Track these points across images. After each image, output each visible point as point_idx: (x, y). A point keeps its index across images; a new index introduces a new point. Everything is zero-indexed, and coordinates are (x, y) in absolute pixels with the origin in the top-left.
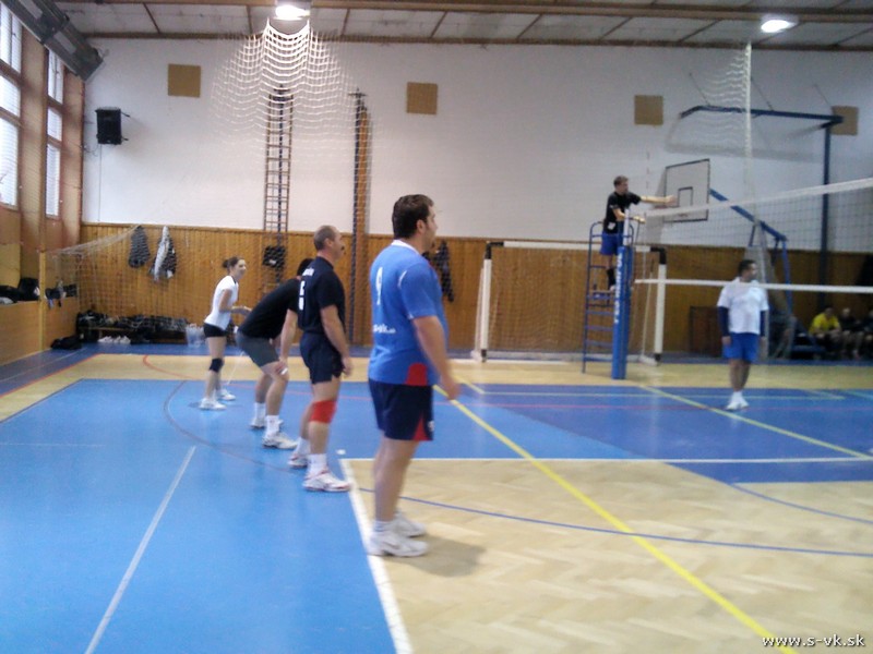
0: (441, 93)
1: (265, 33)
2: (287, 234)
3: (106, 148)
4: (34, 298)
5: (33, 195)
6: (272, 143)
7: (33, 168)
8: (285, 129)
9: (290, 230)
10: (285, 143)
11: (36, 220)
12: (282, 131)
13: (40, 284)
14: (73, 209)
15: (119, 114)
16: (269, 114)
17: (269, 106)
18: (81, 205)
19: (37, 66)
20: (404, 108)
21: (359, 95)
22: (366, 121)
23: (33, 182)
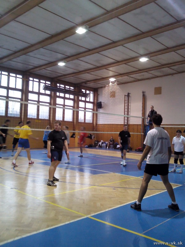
0: (162, 88)
2: (129, 125)
3: (100, 109)
4: (73, 137)
5: (75, 119)
6: (125, 105)
7: (75, 115)
8: (130, 102)
9: (130, 124)
10: (130, 105)
11: (75, 124)
12: (128, 103)
13: (76, 135)
14: (95, 121)
15: (101, 102)
16: (125, 99)
17: (125, 98)
18: (96, 120)
19: (76, 97)
20: (154, 94)
21: (143, 92)
22: (145, 98)
23: (75, 117)
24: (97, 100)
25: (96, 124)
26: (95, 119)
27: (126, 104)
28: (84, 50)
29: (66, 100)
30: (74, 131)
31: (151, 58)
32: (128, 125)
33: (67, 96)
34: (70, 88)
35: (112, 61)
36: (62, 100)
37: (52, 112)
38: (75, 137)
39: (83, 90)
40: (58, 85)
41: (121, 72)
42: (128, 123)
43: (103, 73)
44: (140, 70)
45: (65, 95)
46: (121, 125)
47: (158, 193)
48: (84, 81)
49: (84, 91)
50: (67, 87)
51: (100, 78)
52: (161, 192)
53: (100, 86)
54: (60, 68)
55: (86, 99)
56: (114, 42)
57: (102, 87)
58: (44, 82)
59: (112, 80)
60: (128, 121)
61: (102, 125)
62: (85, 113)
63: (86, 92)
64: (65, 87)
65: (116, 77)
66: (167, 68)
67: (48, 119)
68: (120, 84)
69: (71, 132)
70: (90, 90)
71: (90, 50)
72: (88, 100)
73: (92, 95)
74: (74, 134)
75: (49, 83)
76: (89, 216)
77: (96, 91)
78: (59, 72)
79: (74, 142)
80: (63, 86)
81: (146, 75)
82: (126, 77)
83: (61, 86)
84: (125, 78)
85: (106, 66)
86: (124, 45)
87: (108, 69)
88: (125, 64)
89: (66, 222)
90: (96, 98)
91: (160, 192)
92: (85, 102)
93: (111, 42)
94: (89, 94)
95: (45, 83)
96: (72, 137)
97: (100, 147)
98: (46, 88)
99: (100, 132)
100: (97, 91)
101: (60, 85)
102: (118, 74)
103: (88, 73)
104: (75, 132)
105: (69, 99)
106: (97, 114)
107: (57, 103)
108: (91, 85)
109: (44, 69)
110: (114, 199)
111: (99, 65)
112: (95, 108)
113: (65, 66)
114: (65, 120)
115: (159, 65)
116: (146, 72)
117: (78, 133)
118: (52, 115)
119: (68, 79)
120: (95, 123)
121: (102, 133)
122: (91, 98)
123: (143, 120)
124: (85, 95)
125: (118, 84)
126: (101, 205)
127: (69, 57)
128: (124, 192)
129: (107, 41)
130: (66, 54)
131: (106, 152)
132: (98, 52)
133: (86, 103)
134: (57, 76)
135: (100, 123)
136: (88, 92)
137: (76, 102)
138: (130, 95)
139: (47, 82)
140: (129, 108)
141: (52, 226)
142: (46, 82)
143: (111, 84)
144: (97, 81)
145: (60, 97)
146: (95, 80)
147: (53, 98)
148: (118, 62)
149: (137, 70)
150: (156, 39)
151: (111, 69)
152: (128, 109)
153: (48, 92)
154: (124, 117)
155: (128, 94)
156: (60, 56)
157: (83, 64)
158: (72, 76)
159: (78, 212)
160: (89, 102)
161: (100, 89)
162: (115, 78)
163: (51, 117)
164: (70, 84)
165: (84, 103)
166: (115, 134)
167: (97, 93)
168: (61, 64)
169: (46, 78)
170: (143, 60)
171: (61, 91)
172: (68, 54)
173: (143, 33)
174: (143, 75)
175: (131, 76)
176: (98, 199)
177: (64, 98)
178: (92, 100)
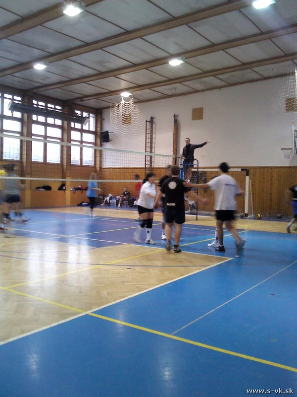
0: (204, 111)
1: (122, 102)
2: (153, 168)
3: (107, 143)
4: (63, 189)
5: (65, 160)
6: (147, 137)
7: (65, 152)
8: (154, 131)
9: (155, 167)
10: (154, 136)
11: (65, 167)
12: (152, 133)
13: (66, 186)
14: (98, 163)
15: (107, 132)
16: (146, 127)
17: (146, 124)
18: (101, 161)
19: (66, 123)
20: (191, 118)
21: (175, 116)
22: (177, 126)
23: (65, 156)
24: (101, 128)
25: (101, 168)
26: (98, 159)
27: (149, 136)
28: (77, 43)
29: (48, 128)
30: (63, 180)
31: (187, 60)
32: (151, 169)
33: (50, 120)
34: (55, 108)
35: (125, 63)
36: (43, 127)
37: (25, 148)
38: (65, 190)
39: (76, 112)
40: (35, 102)
41: (140, 83)
42: (151, 165)
43: (110, 83)
44: (170, 80)
45: (46, 120)
46: (140, 168)
47: (195, 272)
48: (78, 95)
49: (78, 112)
50: (49, 105)
51: (105, 91)
52: (201, 270)
53: (105, 104)
54: (37, 74)
55: (82, 126)
56: (127, 32)
57: (108, 107)
58: (10, 97)
59: (125, 95)
60: (151, 162)
61: (109, 170)
62: (81, 149)
63: (82, 114)
64: (46, 106)
65: (132, 90)
66: (212, 78)
67: (19, 159)
68: (138, 101)
69: (59, 181)
70: (89, 112)
71: (87, 44)
72: (85, 127)
73: (92, 120)
74: (63, 185)
75: (19, 99)
76: (89, 312)
77: (99, 113)
78: (35, 80)
79: (64, 198)
80: (43, 104)
81: (180, 88)
82: (147, 91)
83: (40, 103)
84: (146, 93)
85: (114, 72)
86: (144, 38)
87: (118, 76)
88: (146, 69)
89: (52, 323)
90: (99, 126)
91: (199, 269)
92: (82, 131)
93: (123, 31)
94: (87, 119)
95: (13, 99)
96: (61, 188)
97: (108, 204)
98: (14, 107)
99: (107, 181)
100: (101, 113)
101: (37, 103)
102: (134, 85)
103: (84, 82)
104: (65, 182)
105: (54, 126)
106: (101, 151)
107: (33, 132)
108: (92, 103)
109: (10, 74)
110: (129, 283)
111: (103, 69)
112: (99, 142)
113: (46, 70)
114: (48, 161)
115: (200, 71)
116: (180, 83)
117: (71, 182)
118: (25, 152)
119: (51, 92)
120: (98, 166)
121: (110, 183)
122: (91, 124)
123: (175, 160)
124: (81, 120)
125: (135, 103)
126: (109, 294)
127: (52, 55)
128: (144, 273)
129: (116, 31)
130: (47, 50)
131: (118, 213)
132: (101, 48)
133: (83, 134)
134: (32, 87)
135: (107, 167)
136: (85, 114)
137: (66, 130)
138: (154, 120)
139: (16, 98)
140: (153, 141)
141: (29, 331)
142: (13, 97)
143: (123, 102)
144: (101, 96)
145: (37, 122)
146: (98, 95)
147: (27, 124)
148: (135, 65)
149: (165, 79)
150: (195, 29)
151: (123, 76)
152: (151, 143)
153: (18, 114)
154: (146, 156)
155: (152, 118)
156: (36, 53)
157: (76, 67)
158: (58, 88)
159: (72, 307)
160: (89, 132)
161: (106, 110)
162: (131, 93)
163: (25, 157)
164: (55, 101)
165: (79, 133)
166: (130, 182)
167: (101, 117)
168: (39, 67)
169: (13, 91)
170: (175, 63)
171: (39, 112)
172: (51, 50)
173: (175, 18)
174: (175, 88)
175: (156, 89)
176: (104, 285)
177: (46, 125)
178: (92, 129)
